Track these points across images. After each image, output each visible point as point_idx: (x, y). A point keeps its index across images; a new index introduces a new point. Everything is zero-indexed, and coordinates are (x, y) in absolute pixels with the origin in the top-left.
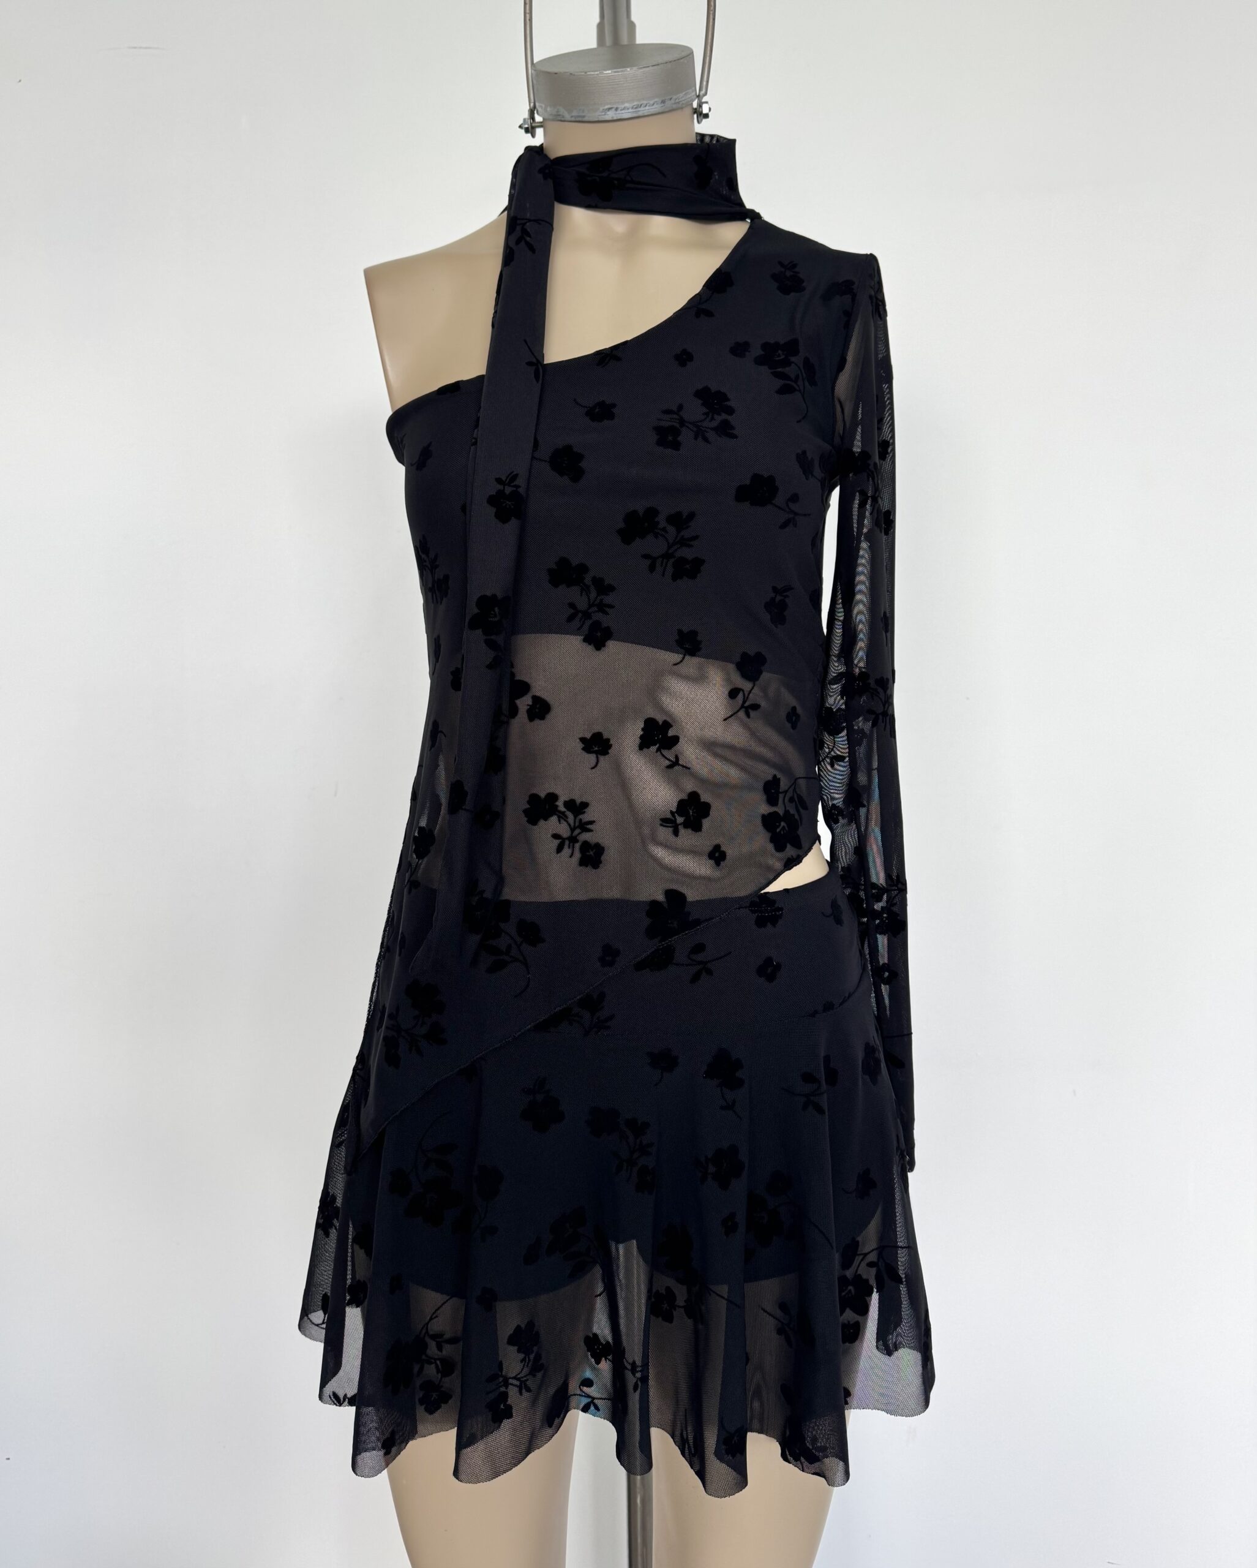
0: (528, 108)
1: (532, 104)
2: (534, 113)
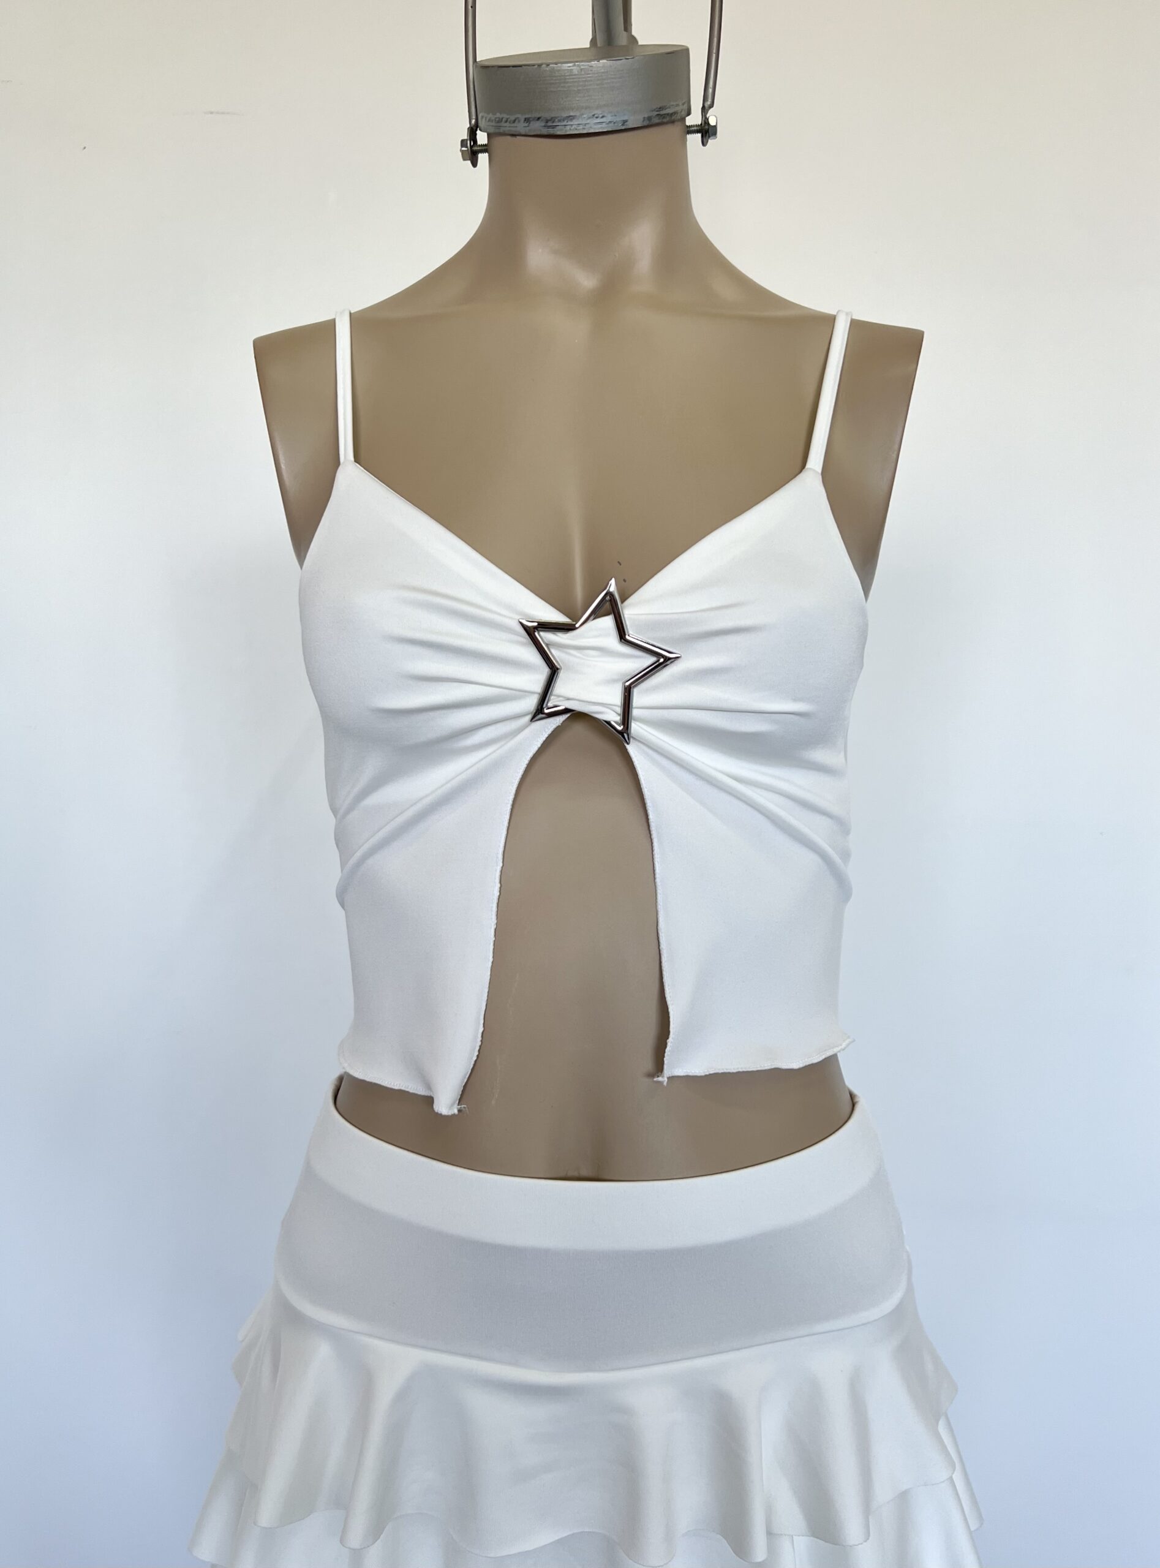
0: (468, 126)
1: (473, 121)
2: (476, 134)
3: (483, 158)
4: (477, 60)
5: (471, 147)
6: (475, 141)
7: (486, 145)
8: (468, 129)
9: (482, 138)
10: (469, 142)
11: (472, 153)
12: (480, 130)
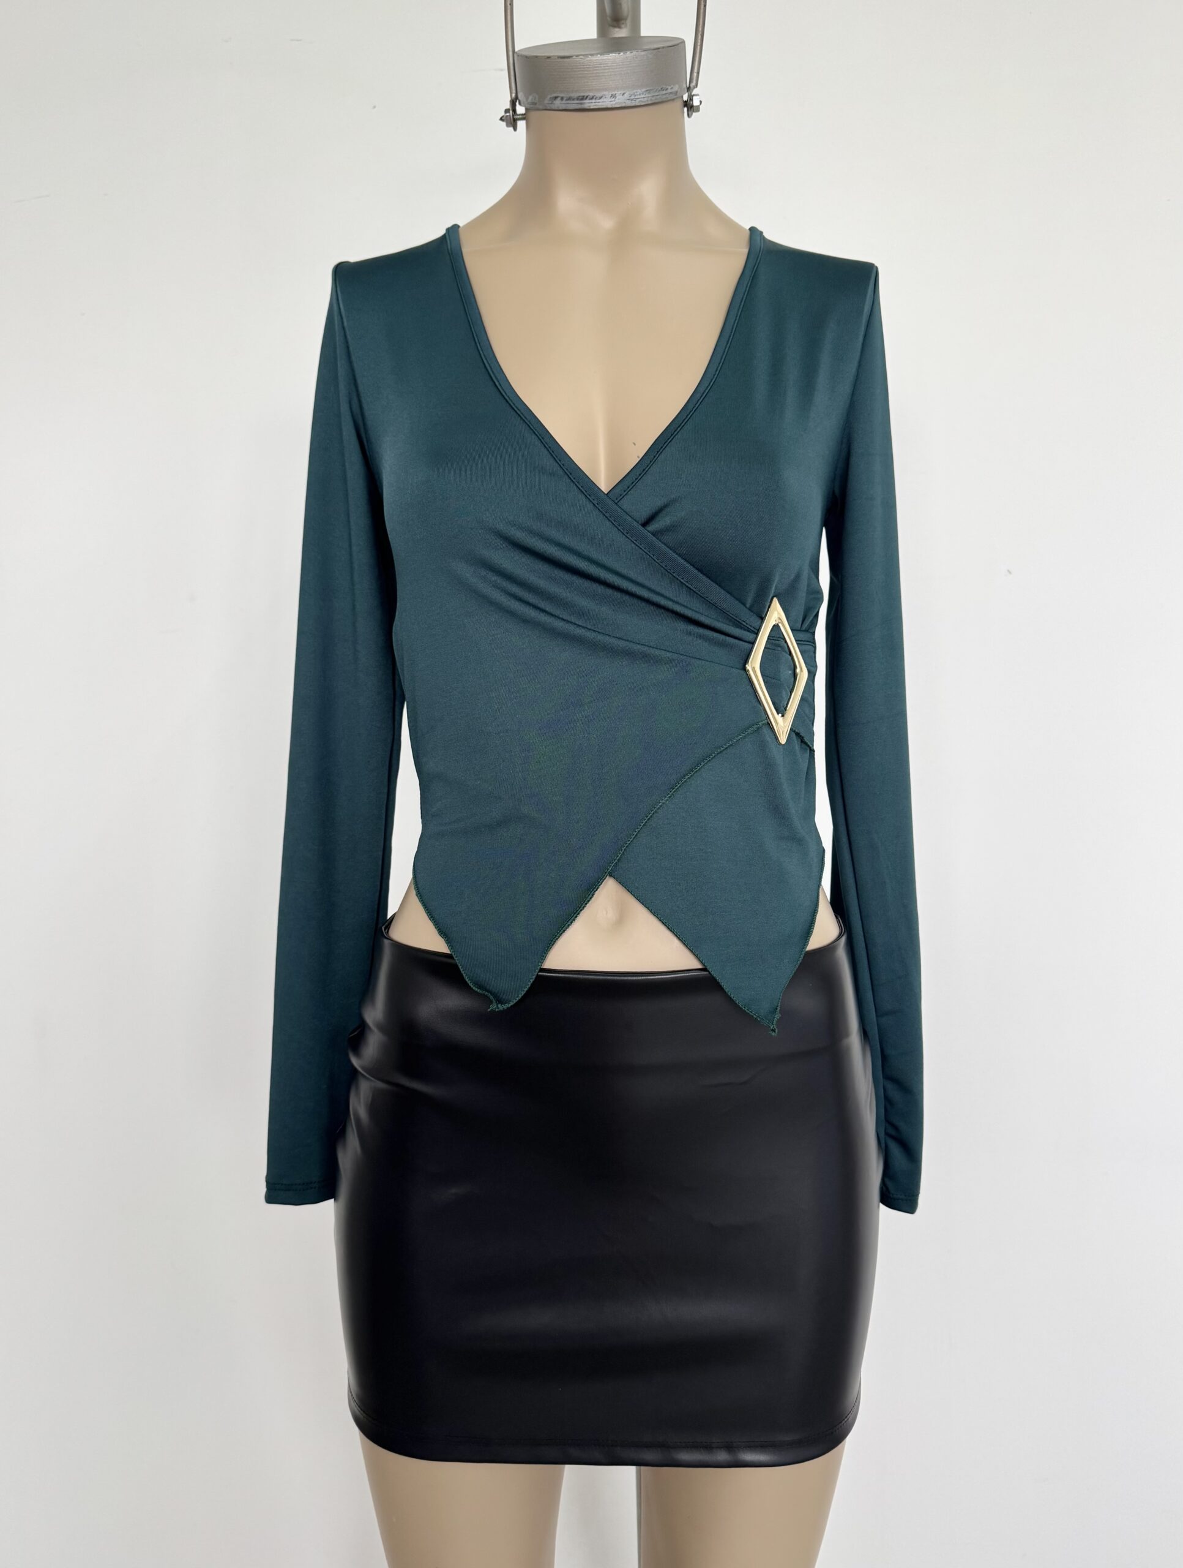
3: (521, 124)
4: (516, 50)
5: (513, 116)
6: (514, 111)
7: (524, 114)
8: (510, 101)
9: (520, 110)
10: (511, 112)
11: (511, 119)
12: (520, 104)
